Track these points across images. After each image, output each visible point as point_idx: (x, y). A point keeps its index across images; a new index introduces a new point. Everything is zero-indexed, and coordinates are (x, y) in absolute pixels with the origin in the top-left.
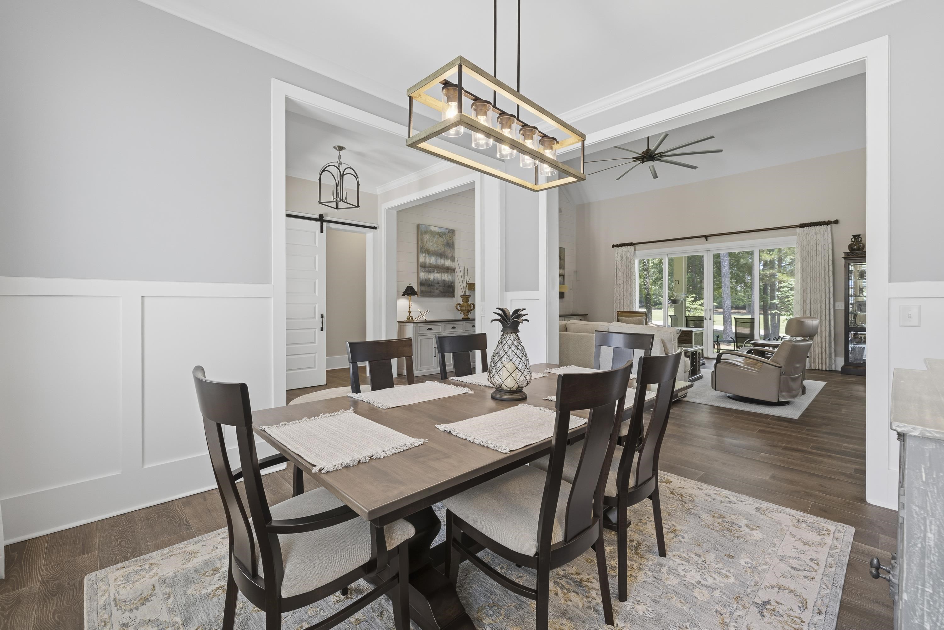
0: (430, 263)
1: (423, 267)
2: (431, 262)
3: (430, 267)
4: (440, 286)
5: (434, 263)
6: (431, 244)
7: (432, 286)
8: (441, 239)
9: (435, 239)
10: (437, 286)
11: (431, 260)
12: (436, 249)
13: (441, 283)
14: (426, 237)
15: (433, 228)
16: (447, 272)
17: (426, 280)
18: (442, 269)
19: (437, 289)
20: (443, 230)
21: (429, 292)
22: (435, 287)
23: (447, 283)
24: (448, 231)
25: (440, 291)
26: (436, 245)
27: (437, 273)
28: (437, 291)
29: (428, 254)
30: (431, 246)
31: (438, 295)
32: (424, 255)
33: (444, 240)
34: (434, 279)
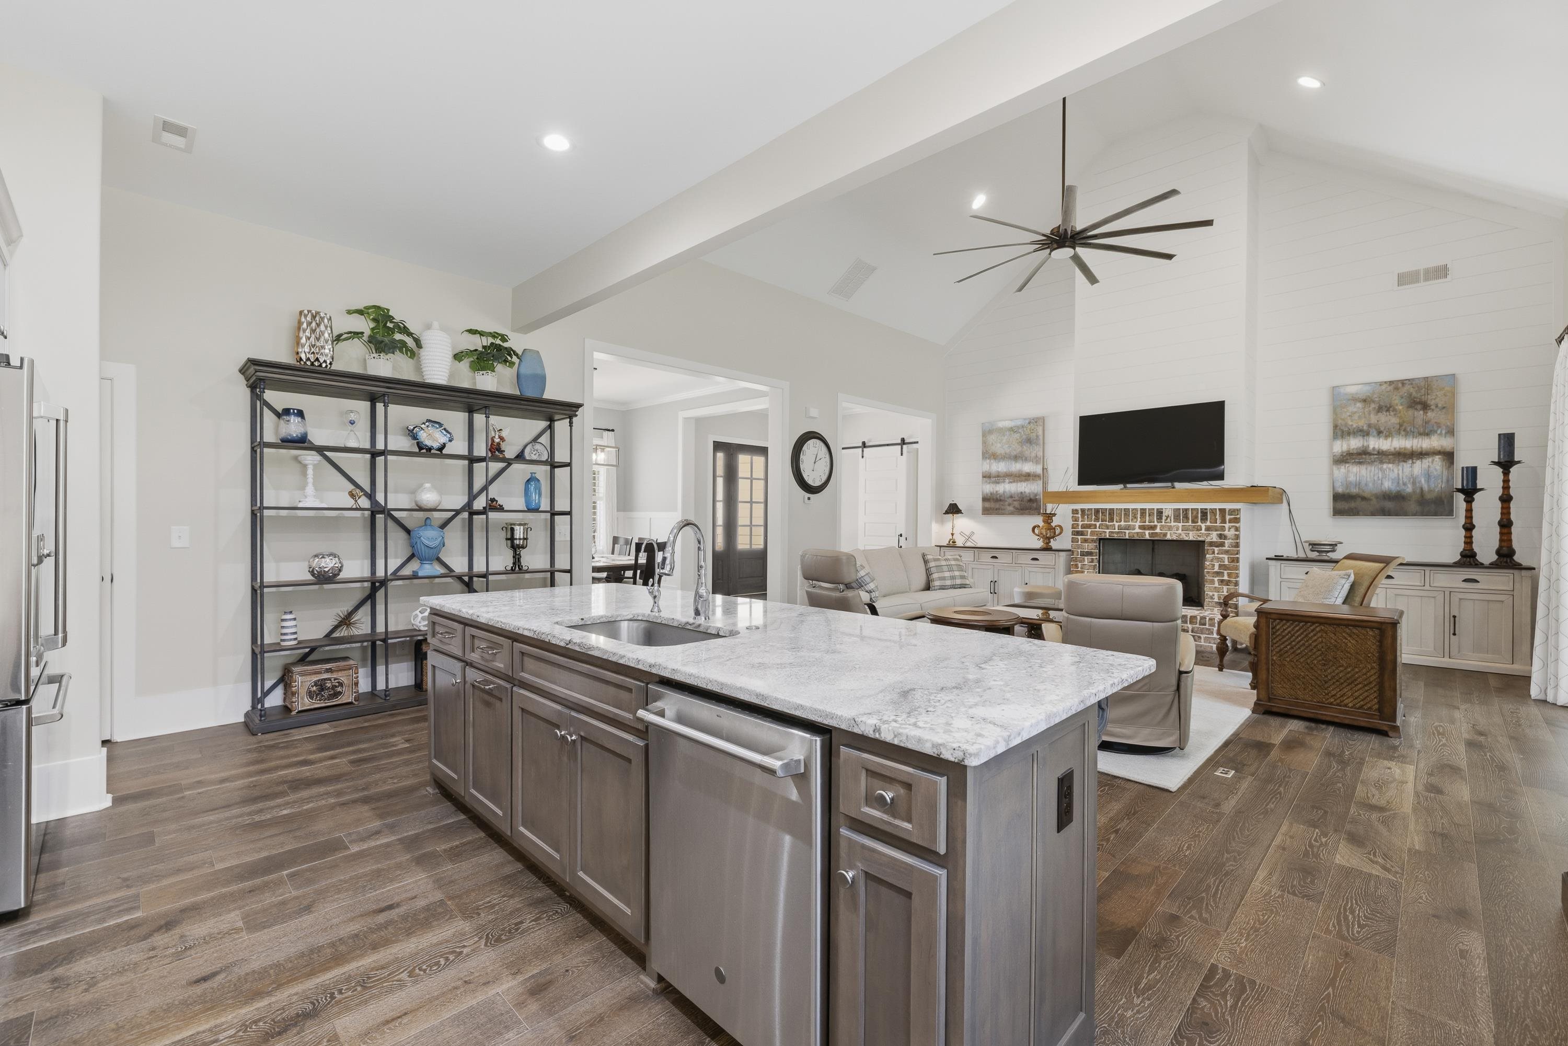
0: (998, 472)
1: (987, 476)
2: (999, 470)
3: (998, 476)
4: (1014, 501)
5: (1005, 470)
6: (999, 445)
7: (1001, 500)
8: (1017, 436)
9: (1006, 437)
10: (1010, 500)
11: (1000, 467)
12: (1008, 451)
13: (1016, 496)
14: (992, 438)
15: (1001, 424)
16: (1026, 480)
17: (991, 494)
18: (1019, 477)
19: (1009, 505)
20: (1019, 423)
21: (997, 509)
22: (1007, 503)
23: (1026, 496)
24: (1027, 422)
25: (1014, 507)
26: (1007, 446)
27: (1010, 482)
28: (1011, 508)
29: (995, 459)
30: (999, 447)
31: (1012, 513)
32: (988, 461)
33: (1021, 437)
34: (1004, 492)
